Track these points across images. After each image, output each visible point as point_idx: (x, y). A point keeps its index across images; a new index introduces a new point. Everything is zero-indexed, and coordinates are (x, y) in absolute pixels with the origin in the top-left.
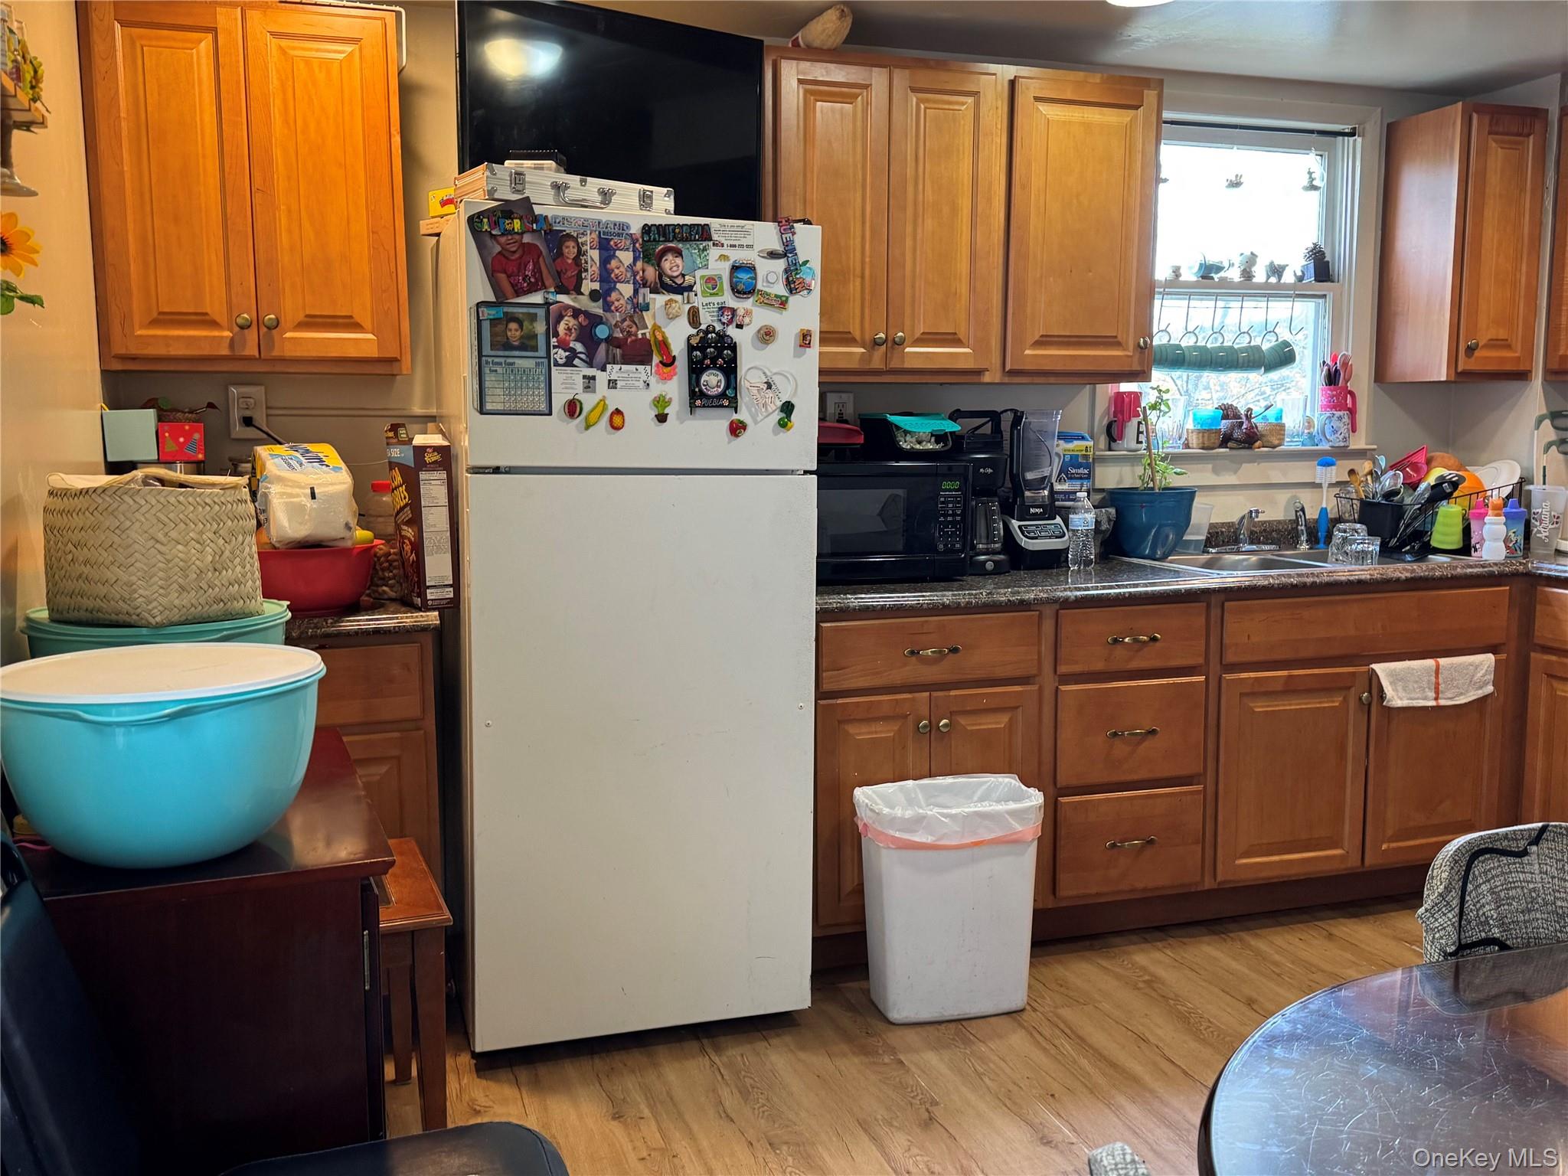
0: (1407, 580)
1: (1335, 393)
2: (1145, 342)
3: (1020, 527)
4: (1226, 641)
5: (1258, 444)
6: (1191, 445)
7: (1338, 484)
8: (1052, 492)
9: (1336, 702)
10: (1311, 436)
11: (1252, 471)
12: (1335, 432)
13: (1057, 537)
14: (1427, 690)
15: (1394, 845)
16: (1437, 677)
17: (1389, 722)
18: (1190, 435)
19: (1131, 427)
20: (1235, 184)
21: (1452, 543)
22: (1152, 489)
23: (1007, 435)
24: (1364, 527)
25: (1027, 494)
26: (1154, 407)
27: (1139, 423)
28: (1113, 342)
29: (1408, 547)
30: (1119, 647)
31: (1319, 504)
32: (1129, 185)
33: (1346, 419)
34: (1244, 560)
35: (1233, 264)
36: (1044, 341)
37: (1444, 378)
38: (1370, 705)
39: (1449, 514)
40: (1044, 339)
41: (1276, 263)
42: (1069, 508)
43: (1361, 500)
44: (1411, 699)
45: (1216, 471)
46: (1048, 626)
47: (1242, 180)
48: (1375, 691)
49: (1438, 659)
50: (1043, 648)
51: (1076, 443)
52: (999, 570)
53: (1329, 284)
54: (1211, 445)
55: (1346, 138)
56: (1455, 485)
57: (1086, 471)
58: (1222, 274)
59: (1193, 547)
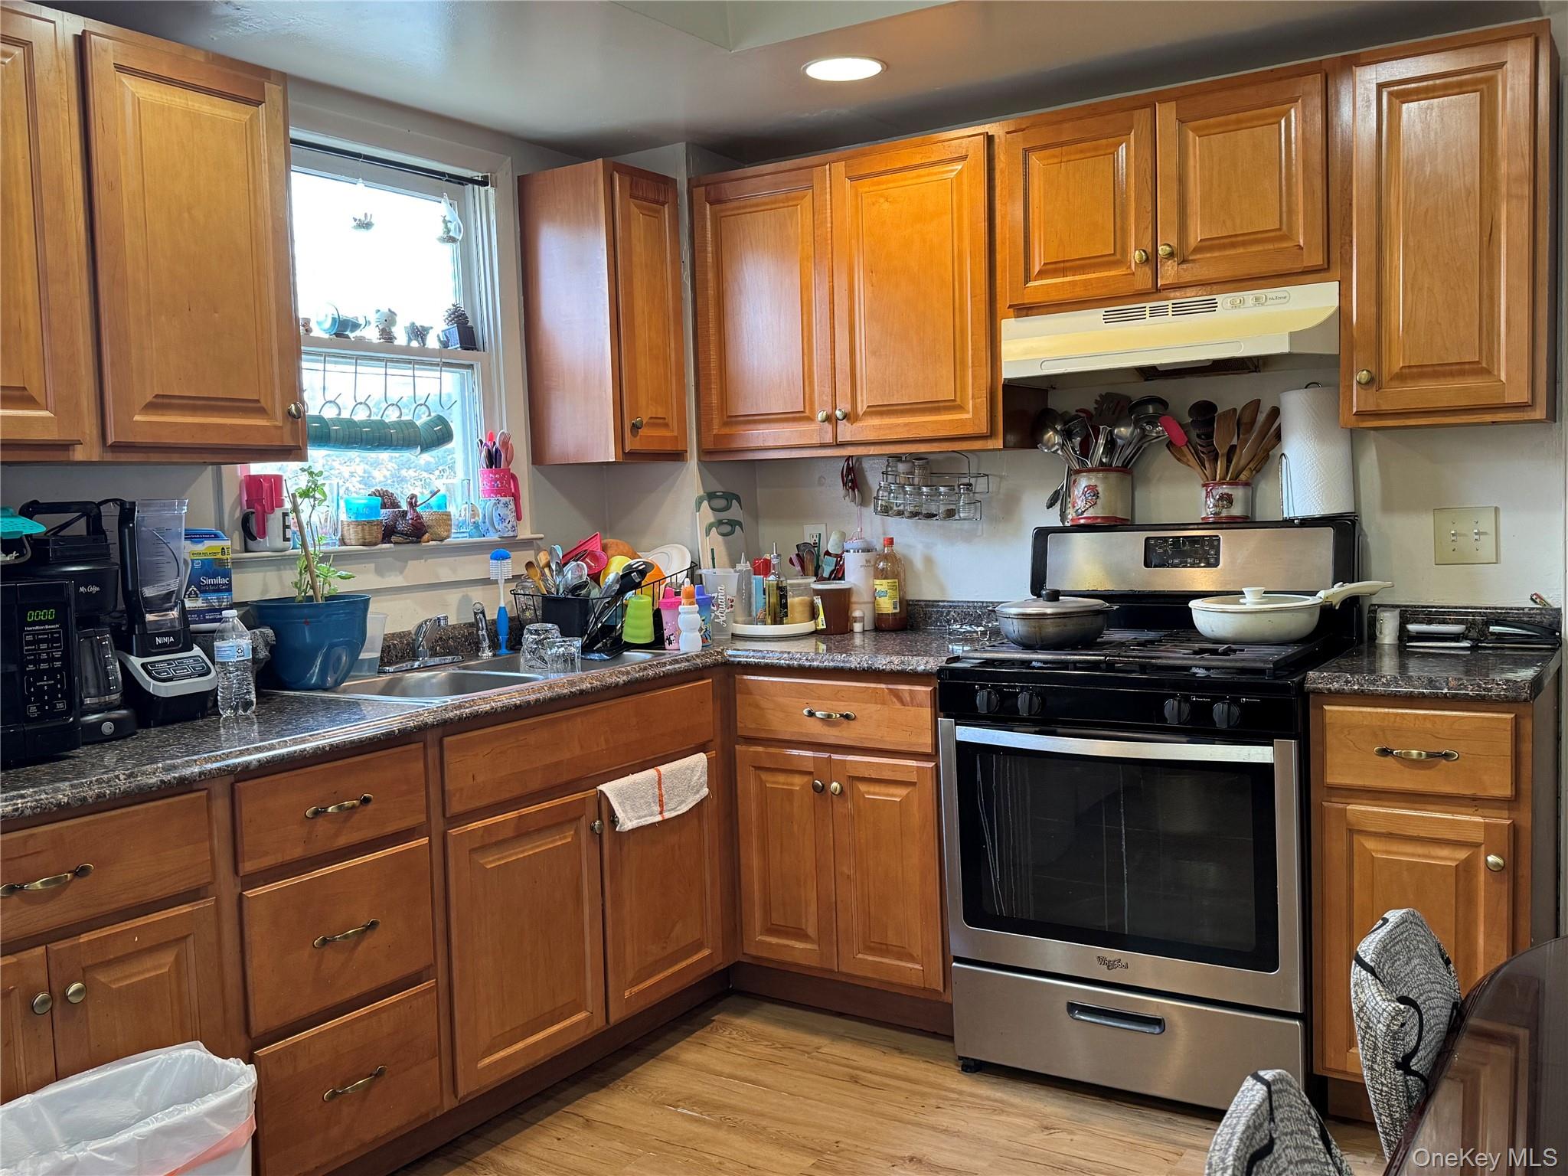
0: (625, 684)
1: (497, 476)
2: (297, 409)
3: (143, 666)
4: (449, 786)
5: (427, 536)
6: (347, 541)
7: (516, 578)
8: (184, 612)
9: (567, 838)
10: (476, 525)
11: (421, 568)
12: (502, 520)
13: (200, 676)
14: (653, 804)
15: (636, 989)
16: (660, 789)
17: (621, 849)
18: (346, 528)
19: (274, 521)
20: (365, 225)
21: (645, 638)
22: (310, 599)
23: (113, 536)
24: (556, 627)
25: (150, 617)
26: (305, 494)
27: (285, 515)
28: (253, 407)
29: (599, 645)
30: (320, 820)
31: (498, 602)
32: (255, 204)
33: (512, 506)
34: (429, 678)
35: (370, 323)
36: (161, 403)
37: (612, 459)
38: (600, 835)
39: (639, 604)
40: (160, 400)
41: (418, 324)
42: (213, 631)
43: (543, 596)
44: (640, 818)
45: (379, 572)
46: (221, 809)
47: (373, 221)
48: (605, 816)
49: (659, 768)
50: (216, 842)
51: (207, 543)
52: (122, 732)
53: (475, 352)
54: (374, 540)
55: (476, 187)
56: (642, 573)
57: (225, 581)
58: (357, 333)
59: (366, 667)
